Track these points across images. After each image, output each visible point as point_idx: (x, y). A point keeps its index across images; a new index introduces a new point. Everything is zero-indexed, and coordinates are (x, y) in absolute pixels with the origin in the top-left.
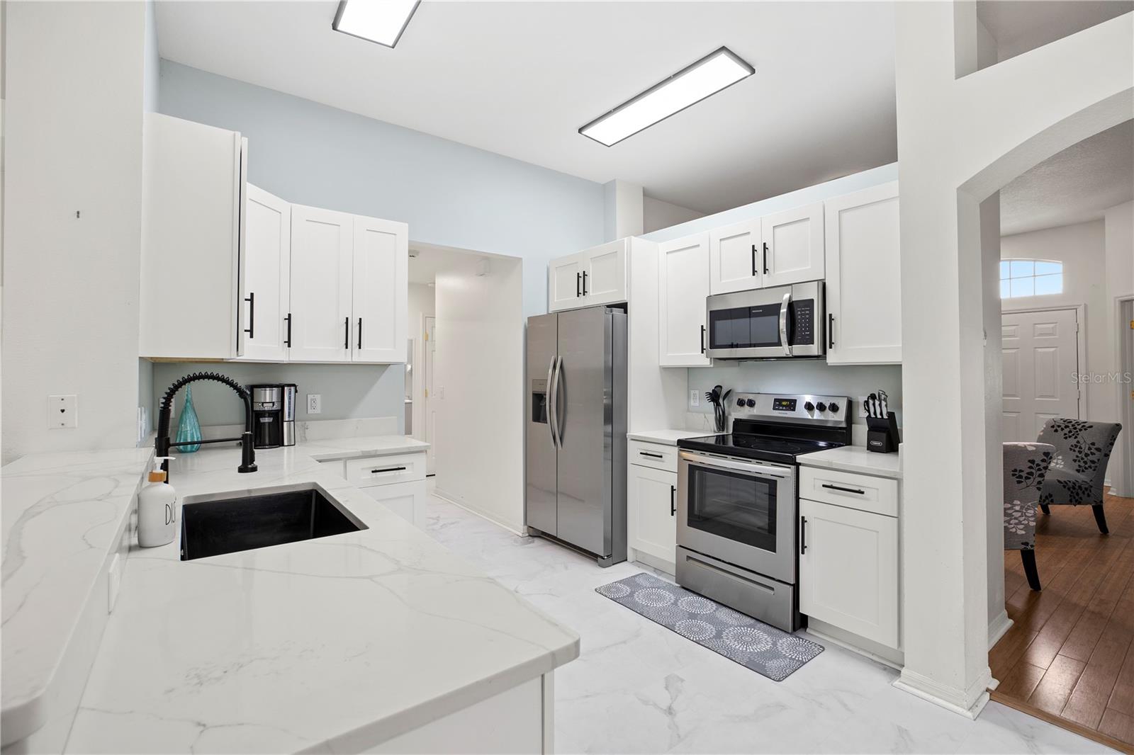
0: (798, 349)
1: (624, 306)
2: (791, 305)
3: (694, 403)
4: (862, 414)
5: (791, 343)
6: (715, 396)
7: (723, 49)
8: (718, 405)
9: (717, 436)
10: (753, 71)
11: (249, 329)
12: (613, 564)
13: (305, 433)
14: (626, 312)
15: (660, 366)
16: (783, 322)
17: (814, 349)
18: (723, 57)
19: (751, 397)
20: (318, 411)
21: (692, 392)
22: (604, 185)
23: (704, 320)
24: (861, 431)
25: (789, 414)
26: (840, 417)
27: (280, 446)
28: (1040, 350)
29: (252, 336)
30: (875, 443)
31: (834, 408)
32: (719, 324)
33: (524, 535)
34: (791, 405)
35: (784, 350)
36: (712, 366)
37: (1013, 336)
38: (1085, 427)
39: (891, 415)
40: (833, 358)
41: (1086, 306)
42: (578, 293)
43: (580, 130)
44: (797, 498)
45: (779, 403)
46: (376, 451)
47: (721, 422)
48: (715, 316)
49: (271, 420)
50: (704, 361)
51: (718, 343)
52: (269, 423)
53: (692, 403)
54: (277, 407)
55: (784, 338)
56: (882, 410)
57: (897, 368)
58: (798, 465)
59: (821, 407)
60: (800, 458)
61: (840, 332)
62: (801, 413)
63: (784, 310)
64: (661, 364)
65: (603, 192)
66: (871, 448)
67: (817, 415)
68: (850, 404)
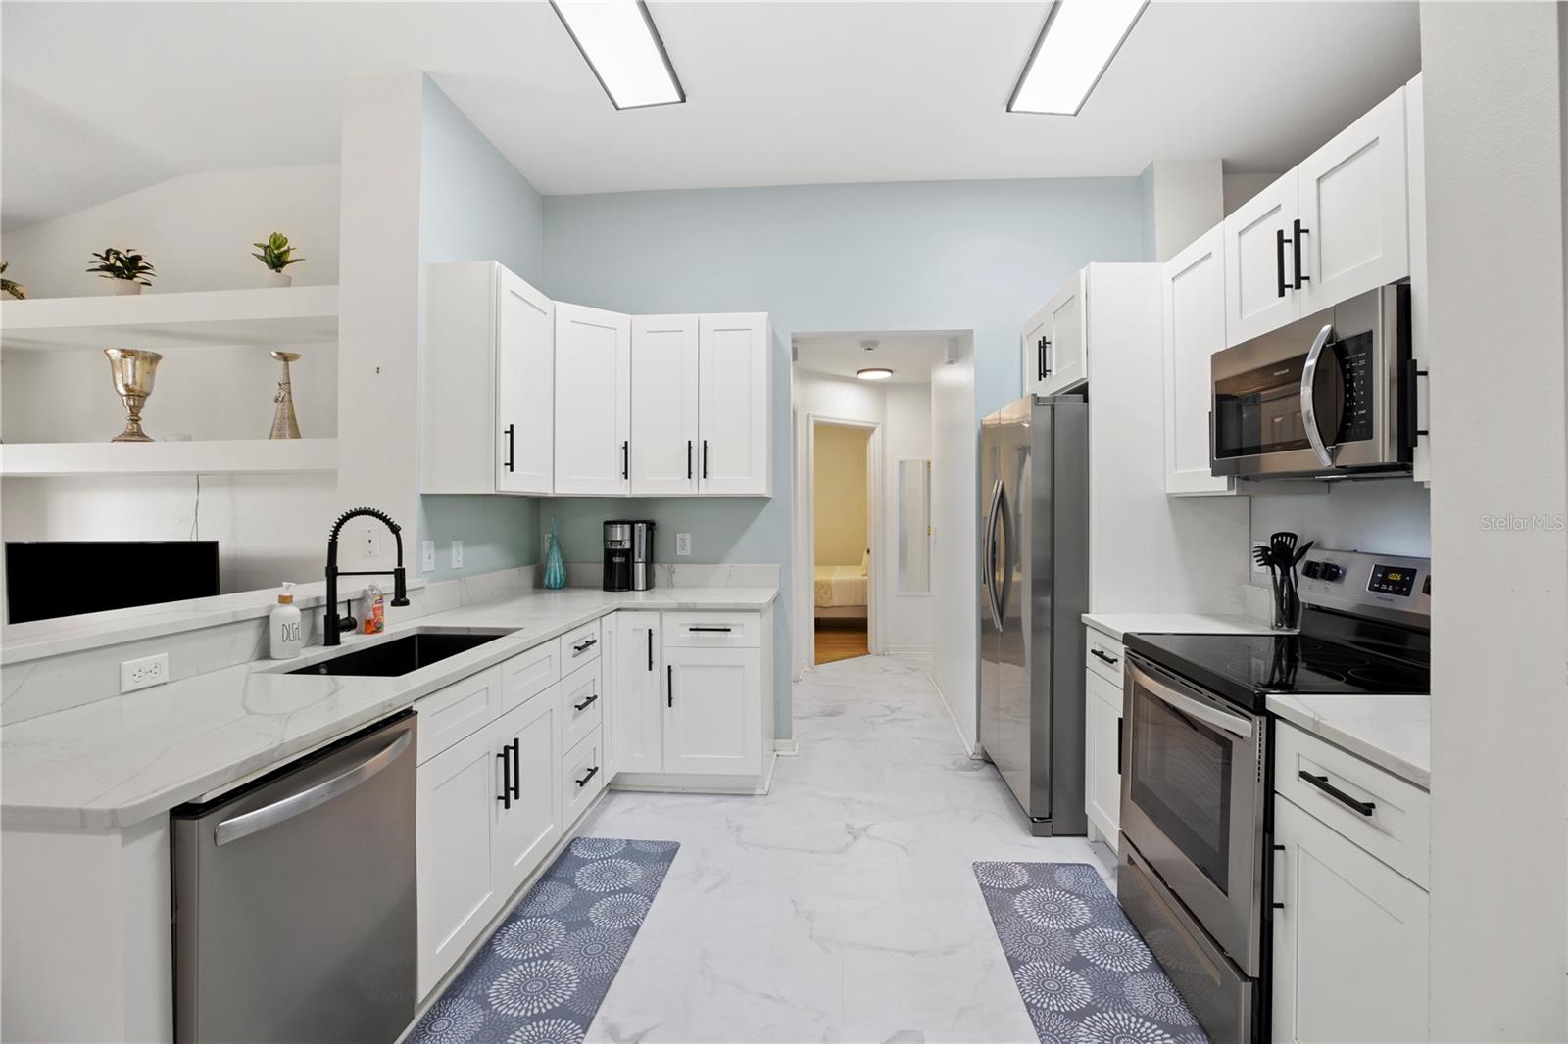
1: (1084, 390)
6: (1276, 555)
8: (1285, 572)
9: (1276, 636)
11: (509, 462)
12: (1054, 836)
13: (672, 578)
14: (1086, 400)
15: (1168, 494)
16: (1309, 394)
17: (1376, 450)
20: (687, 552)
22: (1140, 177)
23: (1212, 403)
25: (1398, 603)
27: (629, 589)
29: (512, 470)
33: (974, 757)
34: (1404, 580)
36: (1234, 492)
42: (1040, 374)
44: (1269, 792)
45: (1382, 577)
46: (695, 604)
47: (1288, 607)
49: (624, 560)
50: (1222, 484)
51: (1229, 447)
52: (620, 563)
54: (627, 546)
55: (1310, 428)
63: (1311, 367)
64: (1169, 491)
65: (1137, 190)
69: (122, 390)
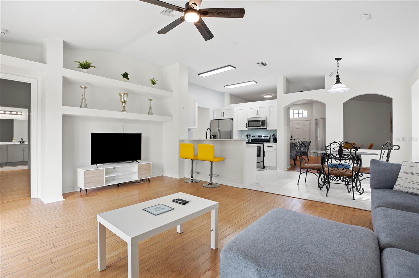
0: (263, 127)
1: (232, 119)
2: (262, 120)
3: (243, 137)
4: (272, 137)
5: (262, 126)
6: (247, 136)
7: (253, 81)
8: (248, 137)
10: (257, 83)
14: (233, 120)
15: (238, 130)
16: (261, 123)
17: (265, 127)
18: (253, 82)
19: (254, 135)
21: (242, 135)
22: (222, 93)
23: (247, 122)
24: (272, 140)
25: (261, 138)
26: (269, 138)
28: (303, 129)
30: (274, 141)
31: (268, 137)
32: (250, 123)
34: (261, 136)
35: (261, 127)
37: (299, 126)
38: (306, 142)
39: (276, 137)
40: (268, 129)
41: (311, 120)
42: (222, 116)
43: (225, 86)
44: (264, 149)
45: (259, 136)
47: (249, 139)
48: (249, 122)
50: (247, 129)
51: (249, 126)
53: (242, 137)
55: (261, 125)
56: (274, 136)
57: (277, 130)
58: (264, 144)
59: (266, 137)
60: (264, 143)
61: (269, 125)
62: (263, 138)
63: (261, 121)
65: (223, 94)
66: (273, 142)
67: (265, 138)
68: (270, 136)
69: (123, 101)
